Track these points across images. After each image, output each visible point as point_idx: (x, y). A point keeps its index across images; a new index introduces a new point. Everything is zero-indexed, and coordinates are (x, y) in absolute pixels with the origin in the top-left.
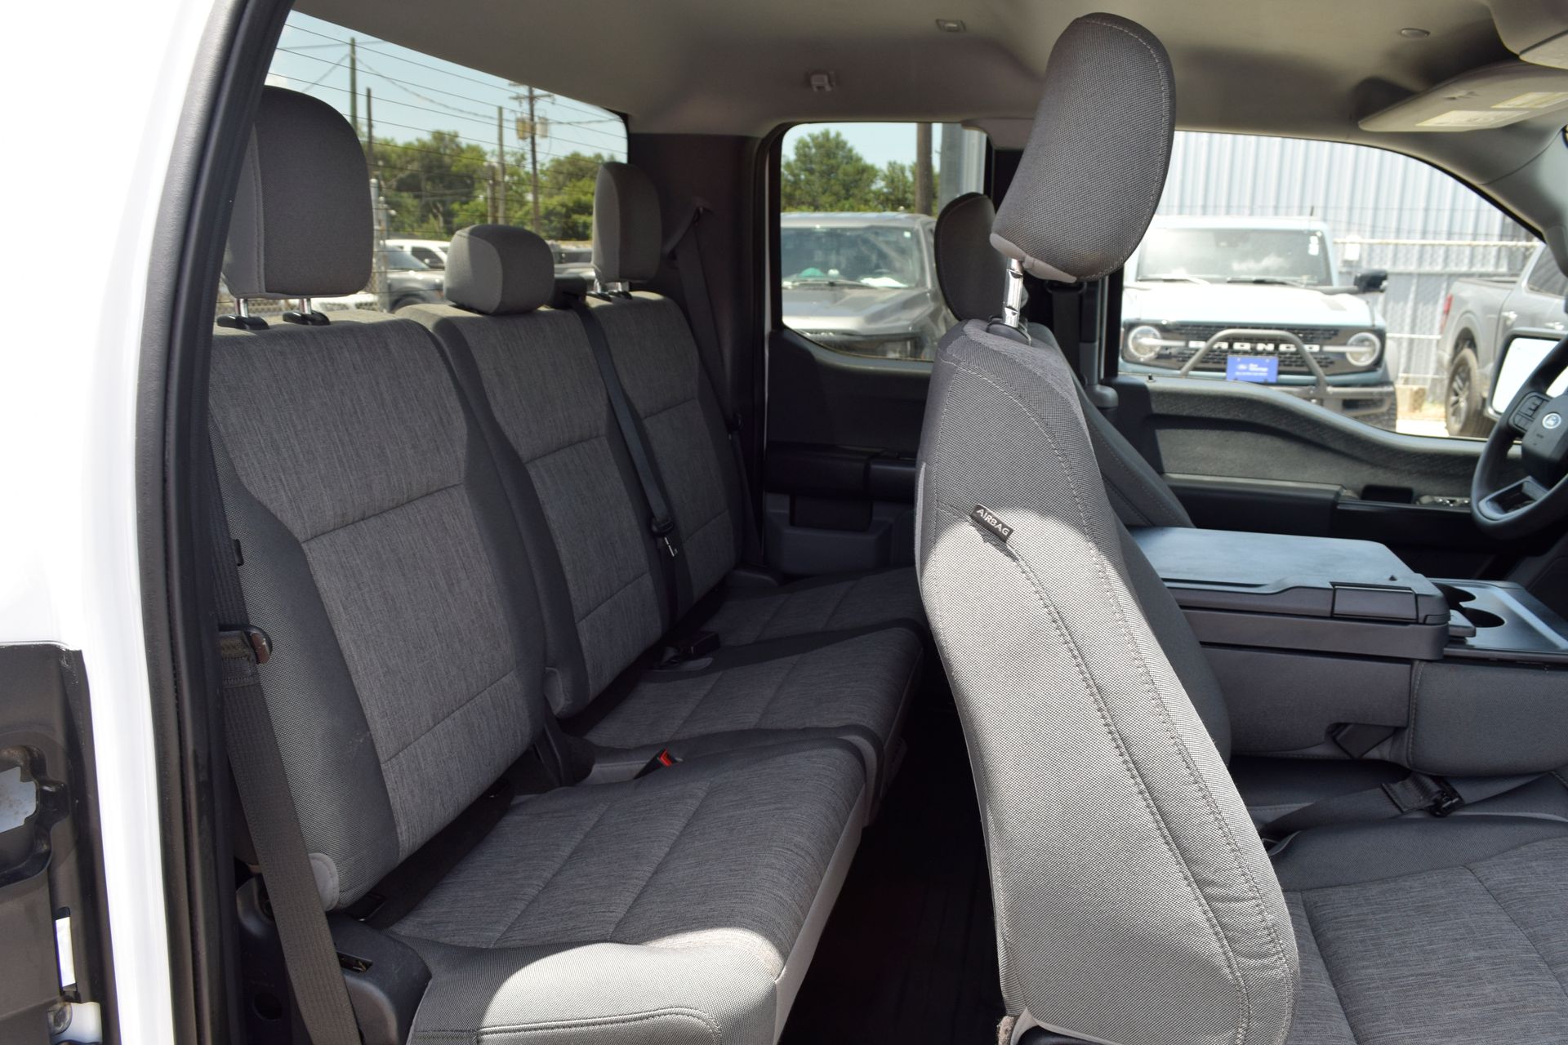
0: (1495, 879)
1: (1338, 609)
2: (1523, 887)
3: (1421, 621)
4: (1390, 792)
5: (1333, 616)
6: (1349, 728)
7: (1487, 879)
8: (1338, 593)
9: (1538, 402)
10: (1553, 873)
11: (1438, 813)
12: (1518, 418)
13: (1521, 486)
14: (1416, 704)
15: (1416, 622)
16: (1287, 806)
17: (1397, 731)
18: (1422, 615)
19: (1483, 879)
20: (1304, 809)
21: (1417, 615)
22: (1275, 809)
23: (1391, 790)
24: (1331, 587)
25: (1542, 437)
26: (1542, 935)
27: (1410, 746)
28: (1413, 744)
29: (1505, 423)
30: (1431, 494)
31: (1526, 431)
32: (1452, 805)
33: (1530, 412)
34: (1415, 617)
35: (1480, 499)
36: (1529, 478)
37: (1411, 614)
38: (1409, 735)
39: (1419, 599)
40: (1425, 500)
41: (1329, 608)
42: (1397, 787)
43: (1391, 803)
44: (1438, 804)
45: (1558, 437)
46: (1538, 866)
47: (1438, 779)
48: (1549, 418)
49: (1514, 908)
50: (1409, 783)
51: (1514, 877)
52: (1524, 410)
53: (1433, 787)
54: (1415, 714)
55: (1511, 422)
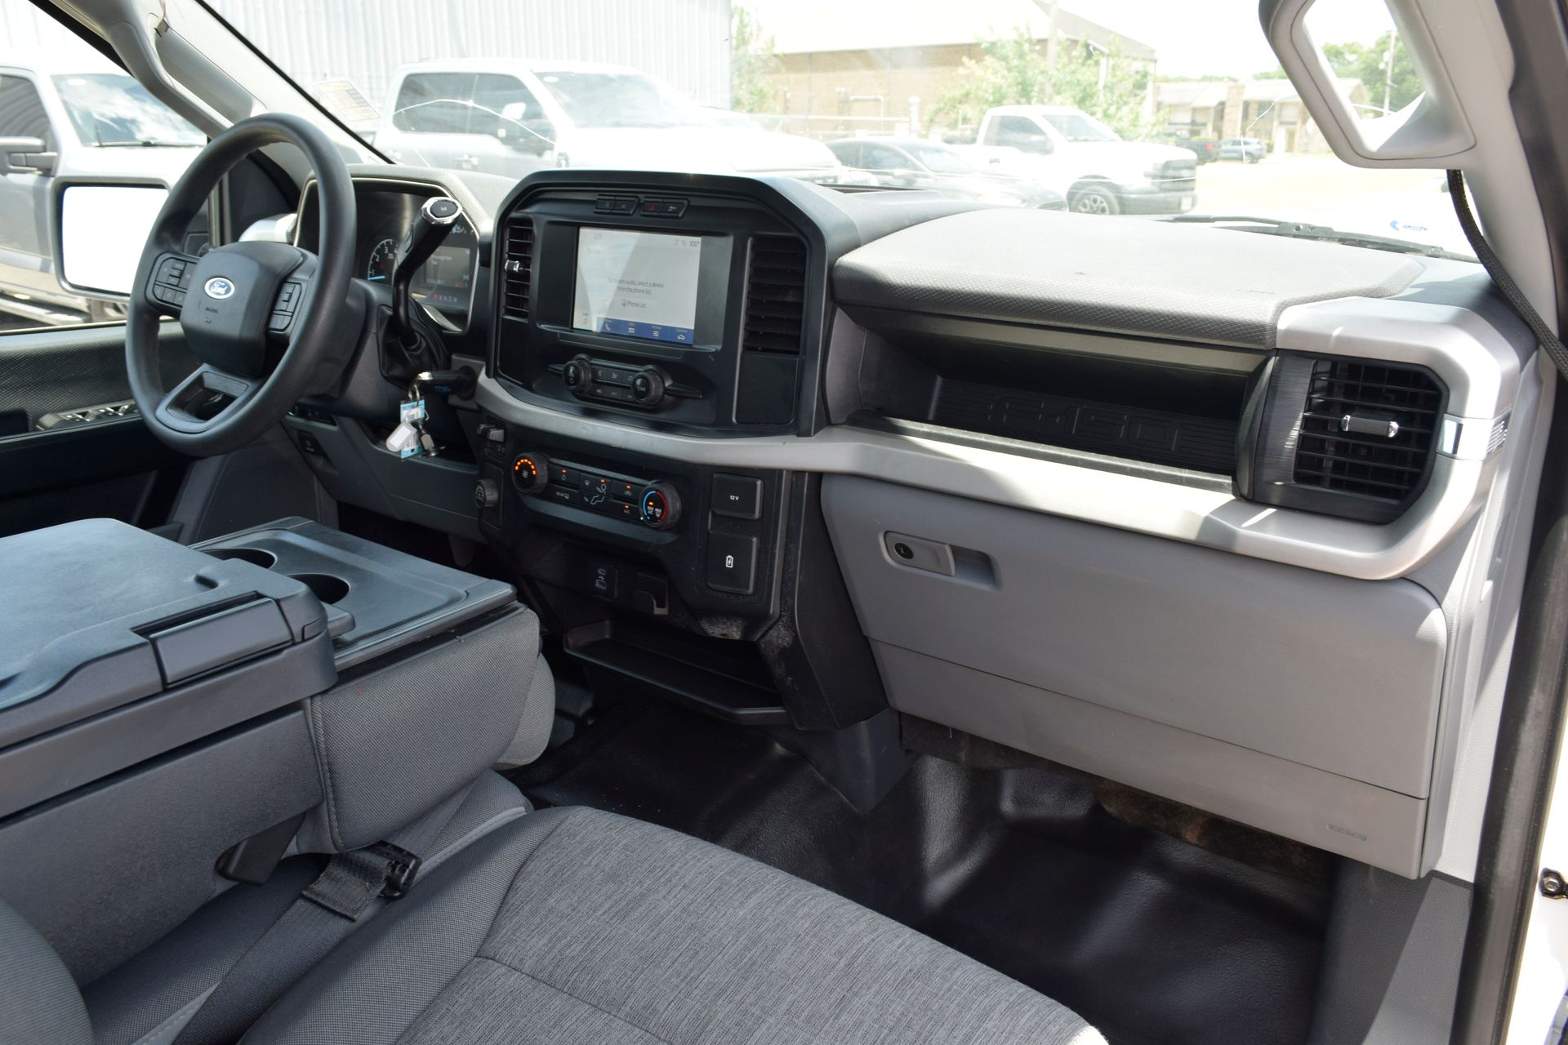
0: (530, 953)
1: (172, 672)
2: (569, 946)
3: (298, 639)
4: (319, 900)
5: (166, 688)
6: (242, 847)
7: (522, 960)
8: (160, 645)
9: (180, 266)
10: (580, 902)
11: (397, 894)
12: (159, 291)
13: (200, 379)
14: (329, 764)
15: (293, 643)
16: (179, 1012)
17: (310, 814)
18: (296, 630)
19: (516, 963)
20: (209, 998)
21: (292, 634)
22: (162, 1030)
23: (318, 895)
24: (141, 640)
25: (215, 311)
26: (644, 1008)
27: (335, 824)
28: (338, 820)
29: (141, 299)
30: (54, 412)
31: (181, 306)
32: (410, 871)
33: (174, 281)
34: (289, 637)
35: (155, 408)
36: (205, 367)
37: (282, 634)
38: (328, 810)
39: (283, 604)
40: (49, 420)
41: (157, 677)
42: (323, 887)
43: (330, 915)
44: (392, 884)
45: (242, 307)
46: (558, 902)
47: (379, 846)
48: (212, 285)
49: (582, 986)
50: (333, 869)
51: (547, 937)
52: (163, 278)
53: (381, 863)
54: (331, 778)
55: (151, 296)
